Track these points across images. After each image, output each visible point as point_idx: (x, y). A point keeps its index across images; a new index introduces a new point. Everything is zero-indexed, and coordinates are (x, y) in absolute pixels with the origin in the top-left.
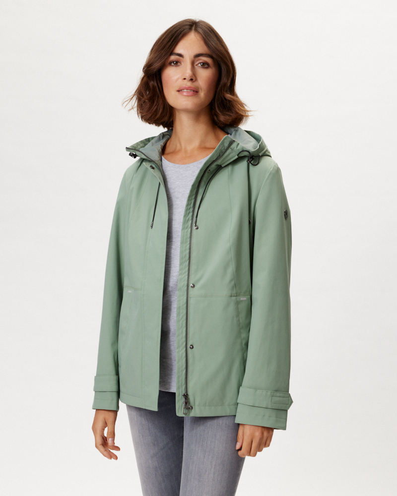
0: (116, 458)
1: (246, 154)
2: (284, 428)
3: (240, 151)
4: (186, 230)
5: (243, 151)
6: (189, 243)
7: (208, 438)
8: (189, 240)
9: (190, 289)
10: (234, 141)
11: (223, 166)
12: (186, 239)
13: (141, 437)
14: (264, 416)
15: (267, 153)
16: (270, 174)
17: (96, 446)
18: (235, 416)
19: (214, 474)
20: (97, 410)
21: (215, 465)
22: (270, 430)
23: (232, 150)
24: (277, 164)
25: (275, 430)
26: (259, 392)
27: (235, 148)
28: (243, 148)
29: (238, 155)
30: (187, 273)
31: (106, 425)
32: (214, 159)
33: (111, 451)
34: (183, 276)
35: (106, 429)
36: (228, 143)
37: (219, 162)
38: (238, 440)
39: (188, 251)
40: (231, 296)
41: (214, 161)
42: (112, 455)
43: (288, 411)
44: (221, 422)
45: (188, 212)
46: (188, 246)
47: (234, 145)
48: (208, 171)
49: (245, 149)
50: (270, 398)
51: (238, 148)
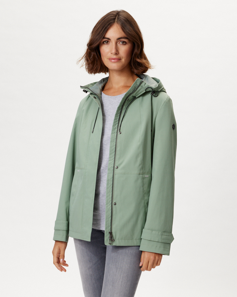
0: (65, 271)
1: (150, 89)
2: (168, 254)
3: (147, 87)
4: (114, 134)
5: (148, 88)
6: (115, 142)
8: (115, 140)
9: (115, 169)
10: (143, 81)
11: (137, 97)
12: (114, 139)
14: (156, 246)
15: (163, 90)
16: (164, 102)
17: (54, 263)
18: (139, 246)
19: (122, 282)
20: (56, 241)
21: (123, 277)
22: (160, 255)
23: (142, 87)
24: (169, 97)
25: (163, 255)
26: (154, 232)
27: (144, 86)
29: (145, 90)
30: (114, 160)
31: (59, 251)
32: (131, 92)
33: (63, 266)
34: (111, 161)
36: (139, 83)
37: (134, 94)
38: (141, 261)
39: (115, 147)
40: (140, 174)
41: (131, 94)
42: (63, 269)
43: (171, 244)
45: (115, 123)
46: (115, 144)
47: (143, 84)
48: (127, 99)
49: (149, 87)
50: (161, 236)
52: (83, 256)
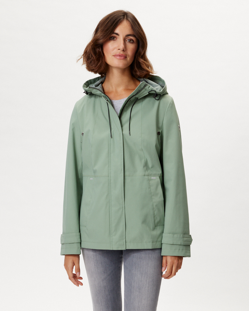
0: (82, 284)
1: (154, 92)
2: (190, 256)
3: (150, 90)
5: (152, 91)
7: (143, 266)
10: (147, 85)
11: (139, 98)
13: (96, 268)
14: (179, 250)
16: (170, 104)
17: (70, 278)
20: (66, 255)
22: (180, 258)
23: (145, 89)
25: (183, 258)
26: (175, 236)
27: (147, 89)
28: (152, 89)
29: (148, 93)
31: (74, 264)
32: (134, 95)
33: (79, 280)
35: (74, 267)
36: (143, 86)
37: (137, 96)
38: (163, 266)
41: (134, 96)
42: (79, 283)
43: (191, 246)
44: (150, 256)
47: (147, 87)
48: (129, 101)
49: (153, 90)
50: (182, 239)
51: (149, 89)
52: (97, 268)
